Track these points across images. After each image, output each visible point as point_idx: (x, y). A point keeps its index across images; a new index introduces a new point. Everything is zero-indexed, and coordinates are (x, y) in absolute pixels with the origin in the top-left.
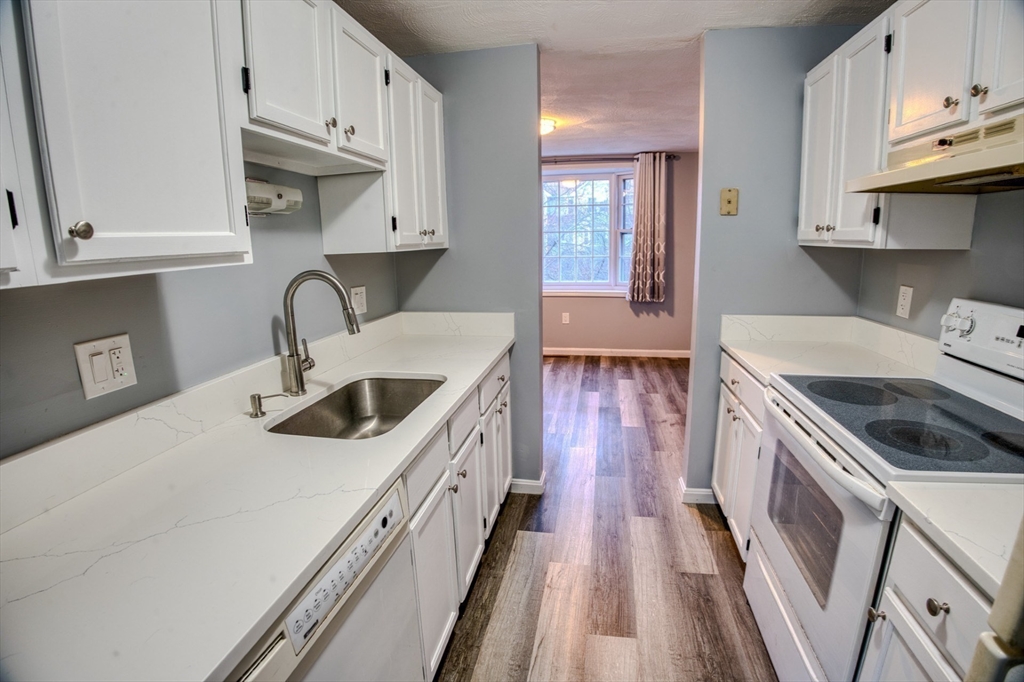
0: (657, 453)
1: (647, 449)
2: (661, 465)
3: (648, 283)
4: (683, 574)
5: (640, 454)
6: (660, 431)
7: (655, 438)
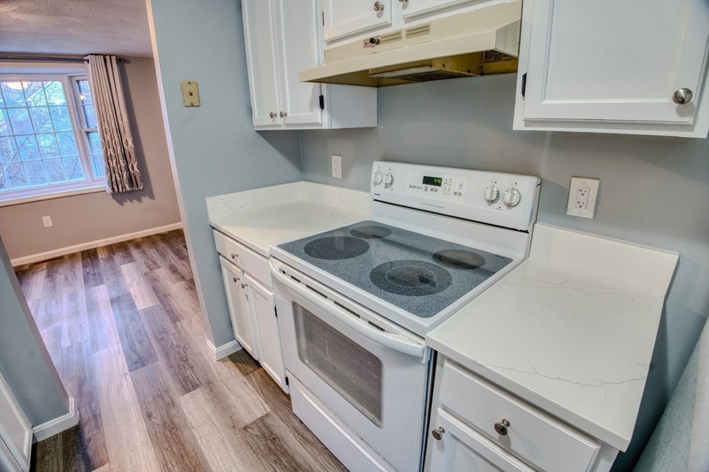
0: (178, 323)
1: (168, 324)
2: (186, 334)
3: (124, 174)
4: (245, 428)
5: (164, 331)
6: (174, 302)
7: (171, 310)
